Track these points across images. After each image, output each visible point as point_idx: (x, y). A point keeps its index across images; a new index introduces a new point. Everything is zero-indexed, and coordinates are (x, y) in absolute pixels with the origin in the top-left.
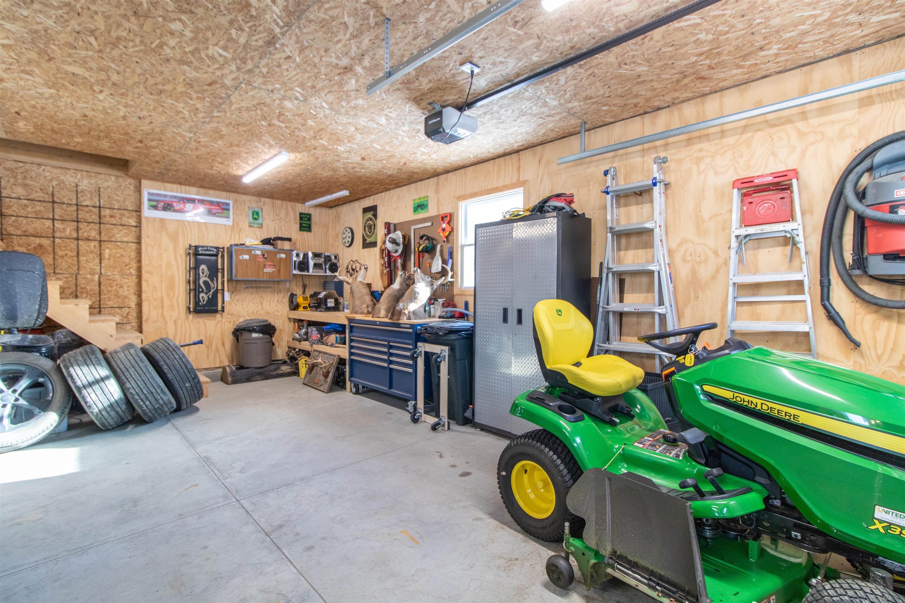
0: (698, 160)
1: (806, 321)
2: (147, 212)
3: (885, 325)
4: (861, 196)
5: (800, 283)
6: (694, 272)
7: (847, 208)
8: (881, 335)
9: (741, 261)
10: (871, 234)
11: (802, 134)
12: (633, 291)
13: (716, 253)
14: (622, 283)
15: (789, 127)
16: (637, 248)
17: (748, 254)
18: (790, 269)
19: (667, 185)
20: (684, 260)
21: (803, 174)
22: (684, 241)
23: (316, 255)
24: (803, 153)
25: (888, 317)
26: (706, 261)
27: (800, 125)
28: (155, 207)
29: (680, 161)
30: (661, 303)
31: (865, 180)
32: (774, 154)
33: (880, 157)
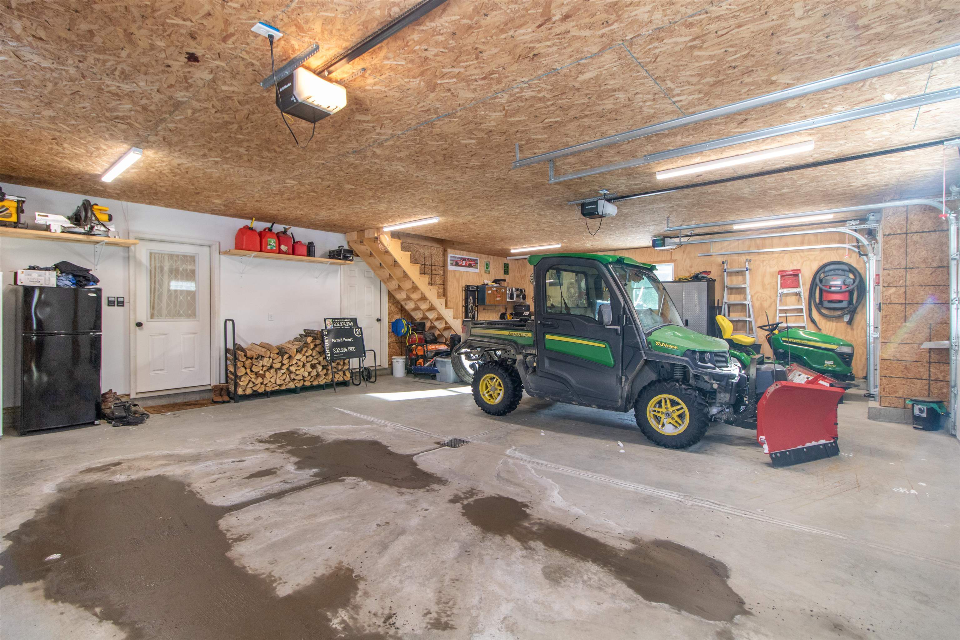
0: (763, 261)
1: (804, 322)
2: (450, 268)
3: (828, 323)
4: (821, 281)
5: (802, 309)
6: (761, 304)
7: (817, 285)
8: (827, 326)
9: (780, 300)
10: (825, 295)
11: (801, 257)
12: (734, 312)
13: (770, 297)
14: (729, 308)
15: (797, 254)
16: (736, 294)
17: (783, 298)
18: (798, 304)
19: (750, 270)
20: (757, 300)
21: (802, 271)
22: (757, 292)
23: (517, 290)
24: (802, 263)
25: (829, 321)
26: (766, 300)
27: (801, 254)
28: (457, 264)
29: (755, 260)
30: (750, 316)
31: (822, 275)
32: (792, 263)
33: (827, 268)
